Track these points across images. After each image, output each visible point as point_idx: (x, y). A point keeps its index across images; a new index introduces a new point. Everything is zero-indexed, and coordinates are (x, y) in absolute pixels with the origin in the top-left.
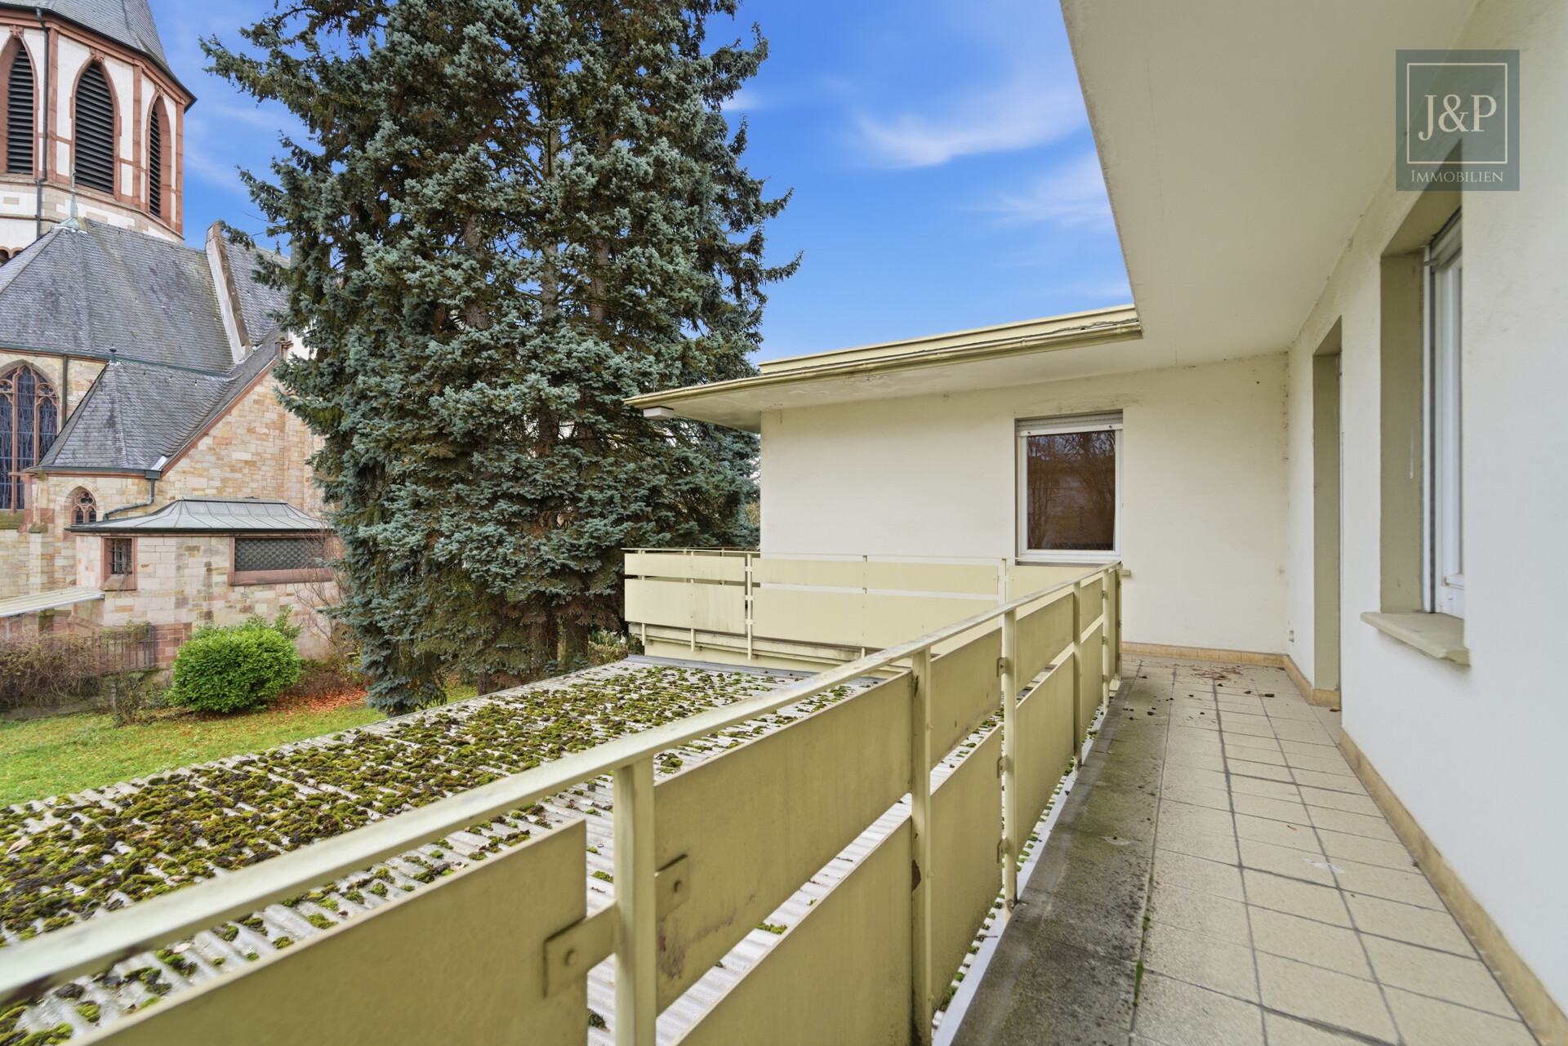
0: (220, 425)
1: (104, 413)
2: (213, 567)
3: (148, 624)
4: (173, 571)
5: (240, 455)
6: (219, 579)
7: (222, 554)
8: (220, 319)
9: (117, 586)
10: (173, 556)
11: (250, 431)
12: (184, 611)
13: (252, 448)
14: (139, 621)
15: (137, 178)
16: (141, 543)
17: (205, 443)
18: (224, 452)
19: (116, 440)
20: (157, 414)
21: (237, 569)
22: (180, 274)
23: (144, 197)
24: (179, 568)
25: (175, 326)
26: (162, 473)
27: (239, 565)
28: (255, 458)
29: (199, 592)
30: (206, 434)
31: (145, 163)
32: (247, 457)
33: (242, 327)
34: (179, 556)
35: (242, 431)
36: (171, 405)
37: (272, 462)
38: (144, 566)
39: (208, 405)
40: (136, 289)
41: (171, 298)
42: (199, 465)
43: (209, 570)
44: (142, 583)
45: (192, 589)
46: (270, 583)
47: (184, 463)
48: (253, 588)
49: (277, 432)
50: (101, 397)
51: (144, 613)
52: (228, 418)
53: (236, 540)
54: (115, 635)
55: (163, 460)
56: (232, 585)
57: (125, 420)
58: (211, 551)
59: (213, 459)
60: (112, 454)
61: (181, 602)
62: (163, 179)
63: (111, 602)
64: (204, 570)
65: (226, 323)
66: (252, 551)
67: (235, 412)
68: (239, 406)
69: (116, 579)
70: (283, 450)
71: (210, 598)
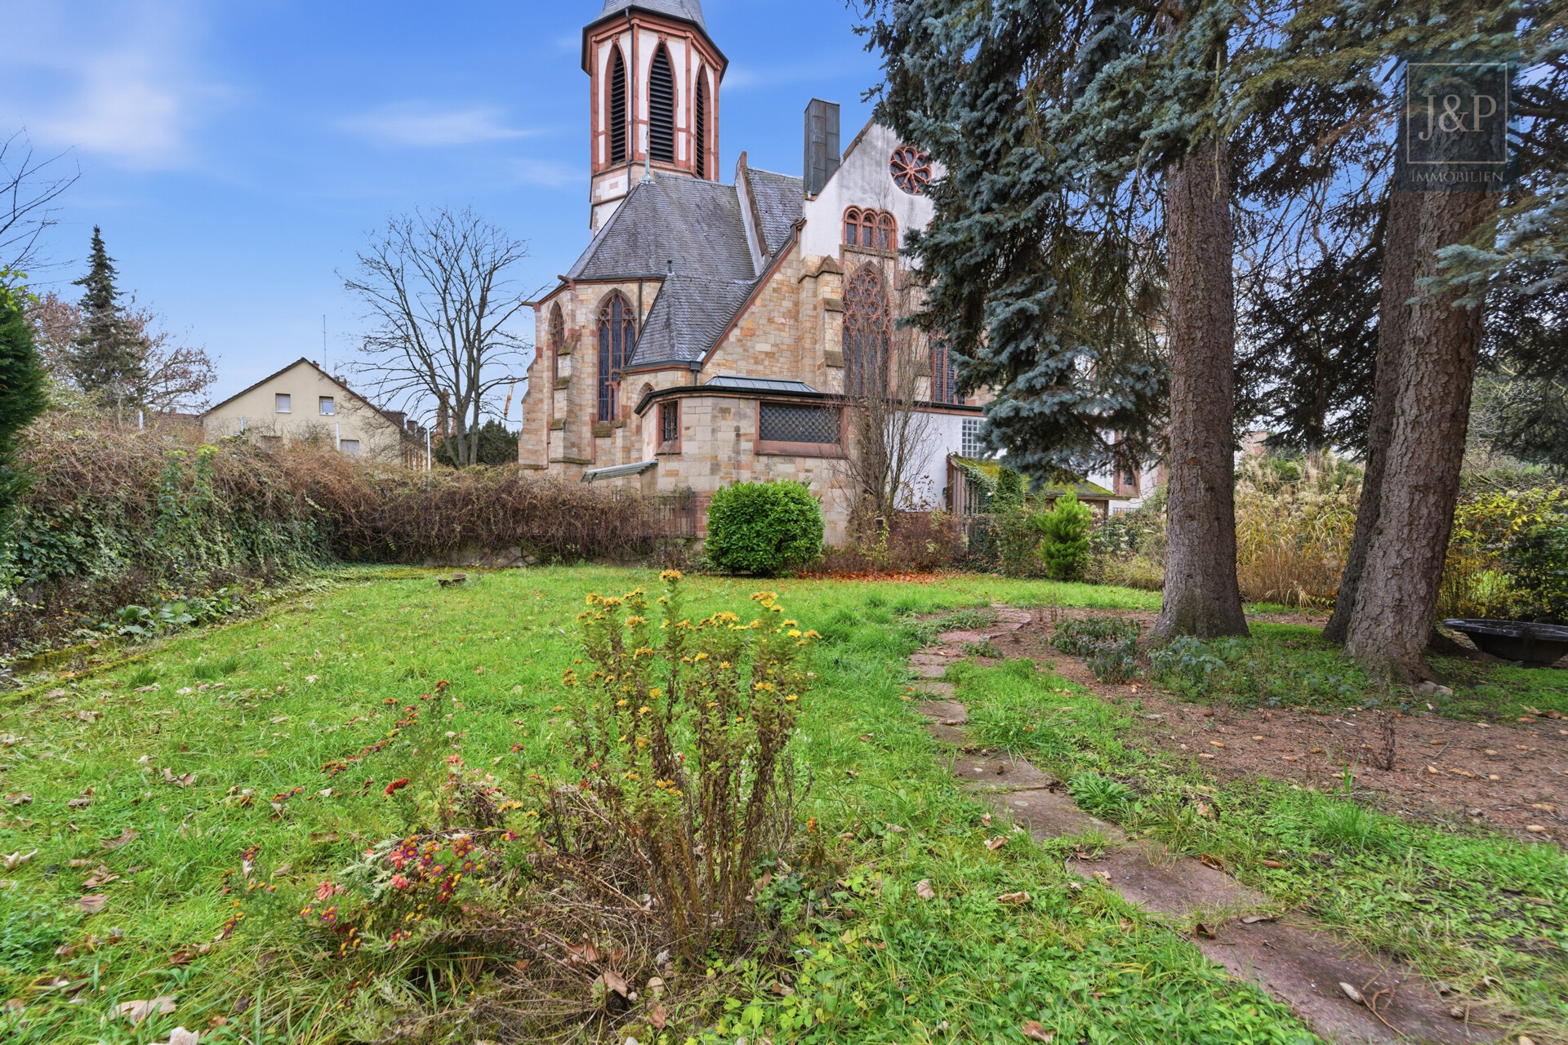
0: (746, 315)
1: (663, 317)
2: (742, 431)
3: (689, 489)
4: (708, 436)
5: (763, 347)
6: (747, 445)
7: (748, 416)
8: (745, 240)
9: (666, 450)
10: (709, 417)
11: (770, 321)
12: (717, 478)
13: (772, 339)
14: (683, 486)
15: (688, 142)
16: (686, 404)
17: (735, 333)
18: (749, 344)
19: (671, 338)
20: (699, 315)
21: (761, 438)
22: (717, 206)
23: (693, 162)
24: (713, 431)
25: (713, 248)
26: (702, 364)
27: (764, 434)
28: (775, 349)
29: (730, 459)
30: (736, 325)
31: (693, 130)
32: (767, 348)
33: (762, 239)
34: (714, 417)
35: (763, 321)
36: (709, 306)
37: (788, 354)
38: (687, 428)
39: (736, 304)
40: (686, 222)
41: (709, 226)
42: (729, 358)
43: (738, 435)
44: (687, 447)
45: (724, 454)
46: (789, 456)
47: (718, 356)
48: (776, 459)
49: (792, 322)
50: (662, 303)
51: (687, 478)
52: (753, 308)
53: (762, 404)
54: (665, 500)
55: (703, 354)
56: (758, 454)
57: (679, 322)
58: (741, 416)
59: (740, 350)
60: (667, 350)
61: (715, 468)
62: (705, 145)
63: (664, 466)
64: (733, 435)
65: (750, 242)
66: (777, 418)
67: (758, 301)
68: (761, 296)
69: (666, 445)
70: (799, 339)
71: (738, 466)
